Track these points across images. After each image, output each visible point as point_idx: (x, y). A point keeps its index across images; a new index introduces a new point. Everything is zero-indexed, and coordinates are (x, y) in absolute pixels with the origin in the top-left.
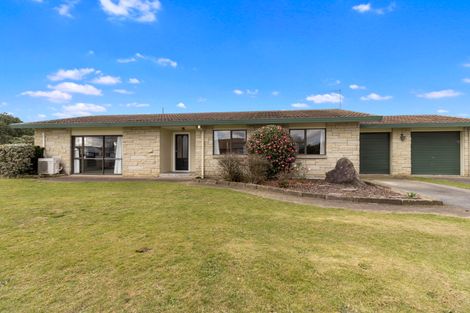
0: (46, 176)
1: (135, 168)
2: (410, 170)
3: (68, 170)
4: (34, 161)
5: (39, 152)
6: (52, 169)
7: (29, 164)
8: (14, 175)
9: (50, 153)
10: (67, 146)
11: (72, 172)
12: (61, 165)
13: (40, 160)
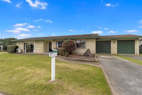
0: (18, 53)
1: (38, 51)
2: (117, 52)
3: (23, 52)
4: (16, 49)
5: (17, 47)
6: (19, 51)
7: (14, 50)
8: (11, 53)
9: (20, 47)
10: (23, 45)
11: (24, 52)
12: (21, 50)
13: (17, 49)
